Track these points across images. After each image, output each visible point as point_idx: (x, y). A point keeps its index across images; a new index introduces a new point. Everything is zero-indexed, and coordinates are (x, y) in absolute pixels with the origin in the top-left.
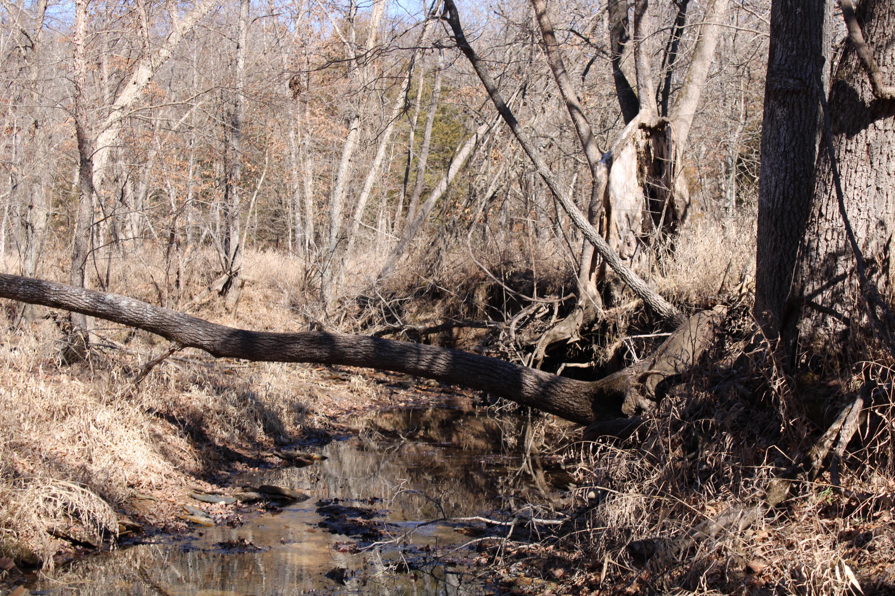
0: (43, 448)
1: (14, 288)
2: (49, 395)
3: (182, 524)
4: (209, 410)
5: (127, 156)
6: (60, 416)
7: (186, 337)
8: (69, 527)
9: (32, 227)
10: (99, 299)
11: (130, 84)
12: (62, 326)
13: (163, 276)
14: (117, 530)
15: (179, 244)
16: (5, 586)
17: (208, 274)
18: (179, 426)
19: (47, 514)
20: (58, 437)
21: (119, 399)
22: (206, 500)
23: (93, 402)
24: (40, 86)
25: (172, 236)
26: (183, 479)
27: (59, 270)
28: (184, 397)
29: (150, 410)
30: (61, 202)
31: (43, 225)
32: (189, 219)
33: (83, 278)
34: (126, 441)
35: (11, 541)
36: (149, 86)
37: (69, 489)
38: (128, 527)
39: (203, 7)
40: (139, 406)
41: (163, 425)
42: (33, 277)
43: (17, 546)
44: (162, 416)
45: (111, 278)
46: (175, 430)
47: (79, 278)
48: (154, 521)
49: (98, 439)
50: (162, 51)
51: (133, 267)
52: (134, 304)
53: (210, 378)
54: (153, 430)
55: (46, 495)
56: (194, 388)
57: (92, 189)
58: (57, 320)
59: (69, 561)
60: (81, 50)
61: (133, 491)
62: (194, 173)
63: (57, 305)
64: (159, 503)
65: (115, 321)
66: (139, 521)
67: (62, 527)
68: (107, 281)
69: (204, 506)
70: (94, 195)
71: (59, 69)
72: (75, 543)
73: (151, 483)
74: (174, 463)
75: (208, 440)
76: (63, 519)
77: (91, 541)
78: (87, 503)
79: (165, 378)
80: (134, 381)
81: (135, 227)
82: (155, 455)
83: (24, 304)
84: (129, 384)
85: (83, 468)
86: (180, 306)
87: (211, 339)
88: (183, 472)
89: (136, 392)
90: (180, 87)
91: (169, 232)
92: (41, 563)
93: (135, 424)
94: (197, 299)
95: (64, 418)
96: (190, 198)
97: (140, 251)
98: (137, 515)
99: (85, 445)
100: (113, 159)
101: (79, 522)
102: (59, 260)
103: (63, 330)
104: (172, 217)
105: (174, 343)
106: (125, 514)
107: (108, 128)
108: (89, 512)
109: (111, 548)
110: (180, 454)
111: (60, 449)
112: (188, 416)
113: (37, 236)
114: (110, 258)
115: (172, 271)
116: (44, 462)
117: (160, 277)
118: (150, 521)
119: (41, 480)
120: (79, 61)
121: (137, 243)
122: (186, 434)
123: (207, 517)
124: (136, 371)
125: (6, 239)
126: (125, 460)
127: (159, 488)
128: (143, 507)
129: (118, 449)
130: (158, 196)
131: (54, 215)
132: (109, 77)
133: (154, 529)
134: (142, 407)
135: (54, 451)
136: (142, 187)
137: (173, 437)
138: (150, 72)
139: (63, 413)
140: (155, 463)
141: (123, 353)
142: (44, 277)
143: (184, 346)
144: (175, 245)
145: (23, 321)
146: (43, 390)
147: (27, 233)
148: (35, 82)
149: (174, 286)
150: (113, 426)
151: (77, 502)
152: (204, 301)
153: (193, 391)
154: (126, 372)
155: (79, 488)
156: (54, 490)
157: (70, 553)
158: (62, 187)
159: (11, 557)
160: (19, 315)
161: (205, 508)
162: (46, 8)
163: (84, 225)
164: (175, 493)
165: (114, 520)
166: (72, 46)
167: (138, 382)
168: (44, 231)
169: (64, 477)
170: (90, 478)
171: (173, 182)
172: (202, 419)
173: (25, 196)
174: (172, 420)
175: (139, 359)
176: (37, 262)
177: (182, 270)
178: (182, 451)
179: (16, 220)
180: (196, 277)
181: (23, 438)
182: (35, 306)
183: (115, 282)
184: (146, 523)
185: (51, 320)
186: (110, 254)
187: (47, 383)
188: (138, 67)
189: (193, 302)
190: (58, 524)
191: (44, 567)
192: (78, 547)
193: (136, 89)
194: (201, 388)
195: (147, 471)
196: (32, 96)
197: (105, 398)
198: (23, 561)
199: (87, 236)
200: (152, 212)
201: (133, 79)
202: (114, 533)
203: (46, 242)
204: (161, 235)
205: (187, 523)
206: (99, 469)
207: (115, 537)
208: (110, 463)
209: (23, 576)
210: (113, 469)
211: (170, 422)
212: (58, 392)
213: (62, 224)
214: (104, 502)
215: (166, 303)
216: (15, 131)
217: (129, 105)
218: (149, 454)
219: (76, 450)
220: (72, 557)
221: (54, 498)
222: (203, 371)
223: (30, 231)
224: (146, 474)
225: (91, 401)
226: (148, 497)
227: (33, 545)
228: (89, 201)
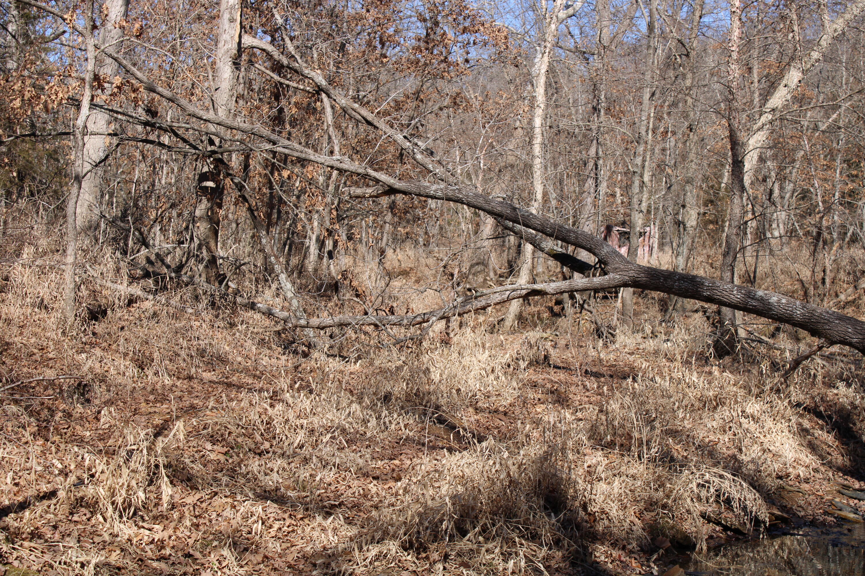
0: (696, 435)
1: (670, 282)
2: (701, 385)
3: (830, 519)
4: (856, 407)
5: (775, 157)
6: (712, 406)
7: (835, 335)
8: (720, 513)
9: (684, 225)
10: (750, 295)
11: (781, 87)
12: (711, 320)
13: (809, 273)
14: (767, 519)
15: (825, 243)
16: (661, 564)
17: (854, 272)
18: (826, 422)
19: (699, 499)
20: (709, 425)
21: (768, 392)
22: (854, 496)
23: (742, 394)
24: (693, 92)
25: (819, 234)
26: (830, 474)
27: (708, 267)
28: (831, 393)
29: (798, 405)
30: (712, 202)
31: (694, 223)
32: (836, 218)
33: (733, 274)
34: (774, 434)
35: (667, 522)
36: (799, 89)
37: (721, 477)
38: (777, 517)
39: (855, 9)
40: (787, 400)
41: (810, 420)
42: (684, 272)
43: (673, 527)
44: (809, 412)
45: (758, 274)
46: (822, 425)
47: (729, 274)
48: (803, 513)
49: (747, 429)
50: (812, 53)
51: (780, 265)
52: (784, 301)
53: (857, 375)
54: (800, 424)
55: (700, 481)
56: (841, 385)
57: (743, 189)
58: (707, 314)
59: (720, 546)
60: (735, 55)
61: (781, 482)
62: (841, 173)
63: (709, 300)
64: (807, 496)
65: (765, 317)
66: (787, 512)
67: (714, 512)
68: (754, 277)
69: (852, 502)
70: (745, 194)
71: (712, 75)
72: (726, 528)
73: (799, 476)
74: (822, 457)
75: (855, 437)
76: (714, 505)
77: (741, 528)
78: (737, 491)
79: (812, 373)
80: (782, 376)
81: (781, 226)
82: (802, 448)
83: (676, 297)
84: (777, 378)
85: (734, 457)
86: (825, 303)
87: (860, 337)
88: (830, 467)
89: (784, 386)
90: (828, 89)
91: (815, 231)
92: (695, 545)
93: (783, 417)
94: (842, 297)
95: (715, 408)
96: (837, 197)
97: (786, 249)
98: (786, 507)
99: (735, 435)
100: (762, 159)
101: (730, 508)
102: (709, 256)
103: (713, 324)
104: (818, 216)
105: (823, 340)
106: (774, 504)
107: (759, 130)
108: (740, 499)
109: (761, 536)
110: (828, 449)
111: (712, 437)
112: (835, 412)
113: (688, 234)
114: (757, 256)
115: (818, 269)
116: (696, 449)
117: (806, 274)
118: (798, 513)
119: (695, 466)
120: (733, 67)
121: (784, 240)
122: (833, 430)
123: (855, 513)
124: (783, 366)
125: (659, 236)
126: (774, 452)
127: (807, 481)
128: (792, 499)
129: (767, 440)
130: (805, 195)
131: (705, 213)
132: (759, 81)
133: (803, 522)
134: (790, 401)
135: (707, 440)
136: (789, 187)
137: (820, 432)
138: (800, 74)
139: (715, 403)
140: (802, 456)
141: (770, 347)
142: (695, 272)
143: (832, 343)
144: (821, 243)
145: (675, 314)
146: (696, 381)
147: (679, 231)
148: (690, 88)
149: (819, 284)
150: (762, 418)
151: (729, 489)
152: (850, 298)
153: (840, 388)
154: (774, 366)
155: (730, 476)
156: (707, 477)
157: (721, 538)
158: (712, 187)
159: (667, 537)
160: (671, 308)
161: (853, 505)
162: (701, 17)
163: (735, 223)
164: (823, 487)
165: (764, 509)
166: (727, 52)
167: (787, 375)
168: (695, 229)
169: (716, 464)
170: (740, 467)
171: (821, 182)
172: (849, 415)
173: (678, 196)
174: (819, 415)
175: (787, 354)
176: (688, 258)
177: (829, 268)
178: (829, 446)
179: (669, 218)
180: (842, 275)
181: (678, 424)
182: (686, 300)
183: (762, 279)
184: (794, 514)
185: (700, 314)
186: (758, 252)
187: (700, 374)
188: (790, 69)
189: (839, 299)
190: (710, 509)
191: (697, 549)
192: (729, 533)
193: (786, 92)
194: (849, 385)
195: (795, 464)
196: (686, 102)
197: (755, 390)
198: (677, 542)
199: (737, 234)
200: (798, 211)
201: (784, 82)
202: (764, 522)
203: (696, 240)
204: (807, 234)
205: (835, 518)
206: (749, 459)
207: (765, 525)
208: (759, 454)
209: (677, 556)
210: (762, 460)
211: (817, 417)
212: (709, 383)
213: (711, 222)
214: (754, 491)
215: (811, 300)
216: (669, 134)
217: (780, 107)
218: (797, 447)
219: (727, 440)
220: (723, 541)
221: (707, 485)
222: (850, 369)
223: (682, 230)
224: (794, 467)
225: (742, 392)
226: (796, 489)
227: (687, 527)
228: (740, 200)
